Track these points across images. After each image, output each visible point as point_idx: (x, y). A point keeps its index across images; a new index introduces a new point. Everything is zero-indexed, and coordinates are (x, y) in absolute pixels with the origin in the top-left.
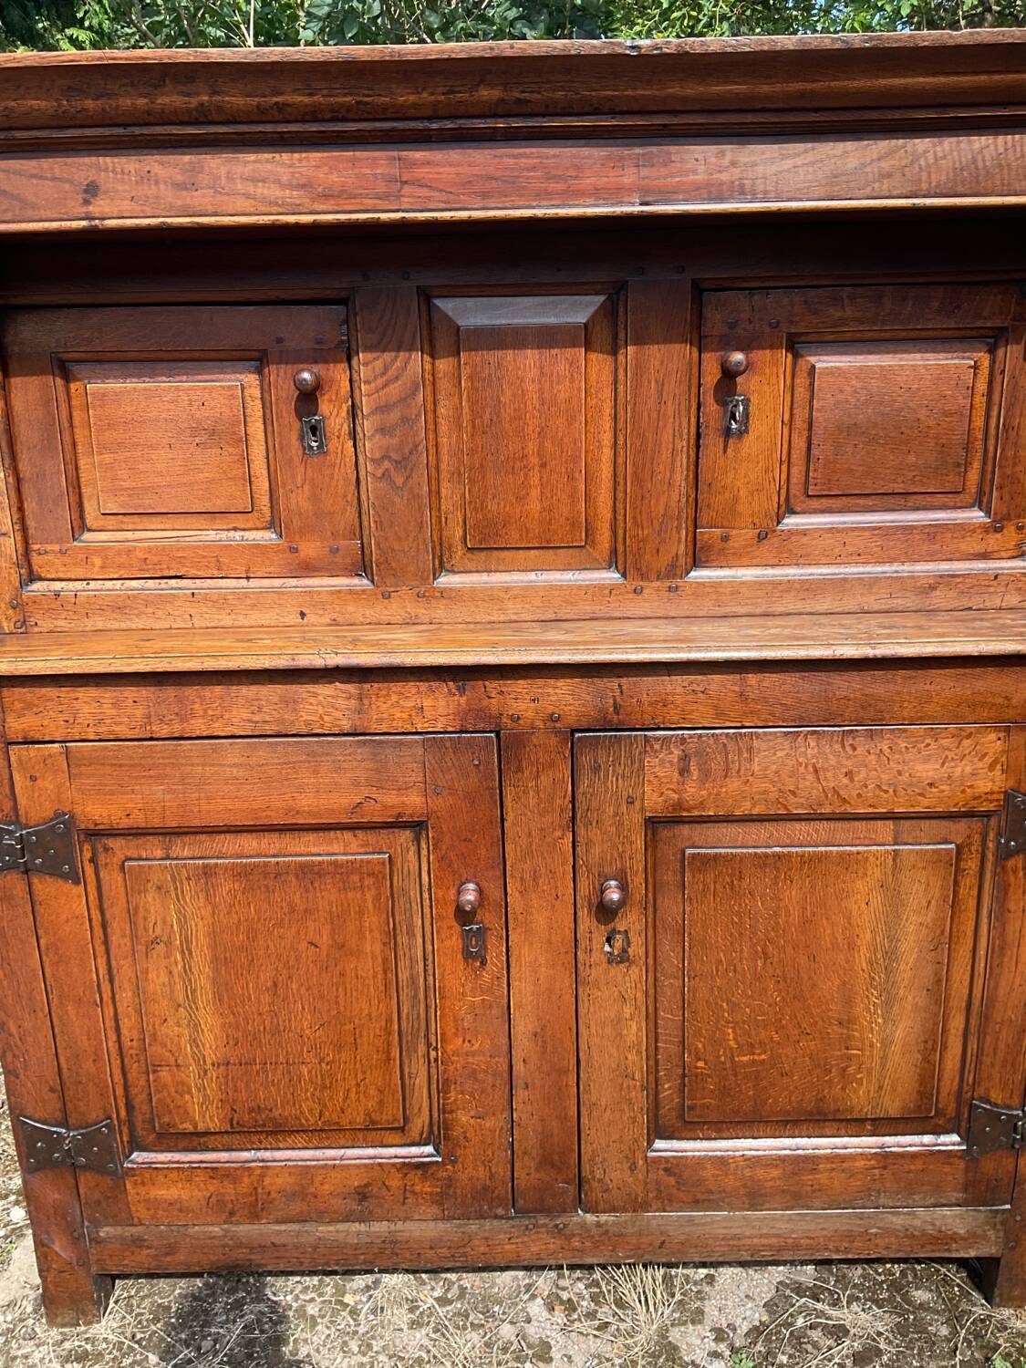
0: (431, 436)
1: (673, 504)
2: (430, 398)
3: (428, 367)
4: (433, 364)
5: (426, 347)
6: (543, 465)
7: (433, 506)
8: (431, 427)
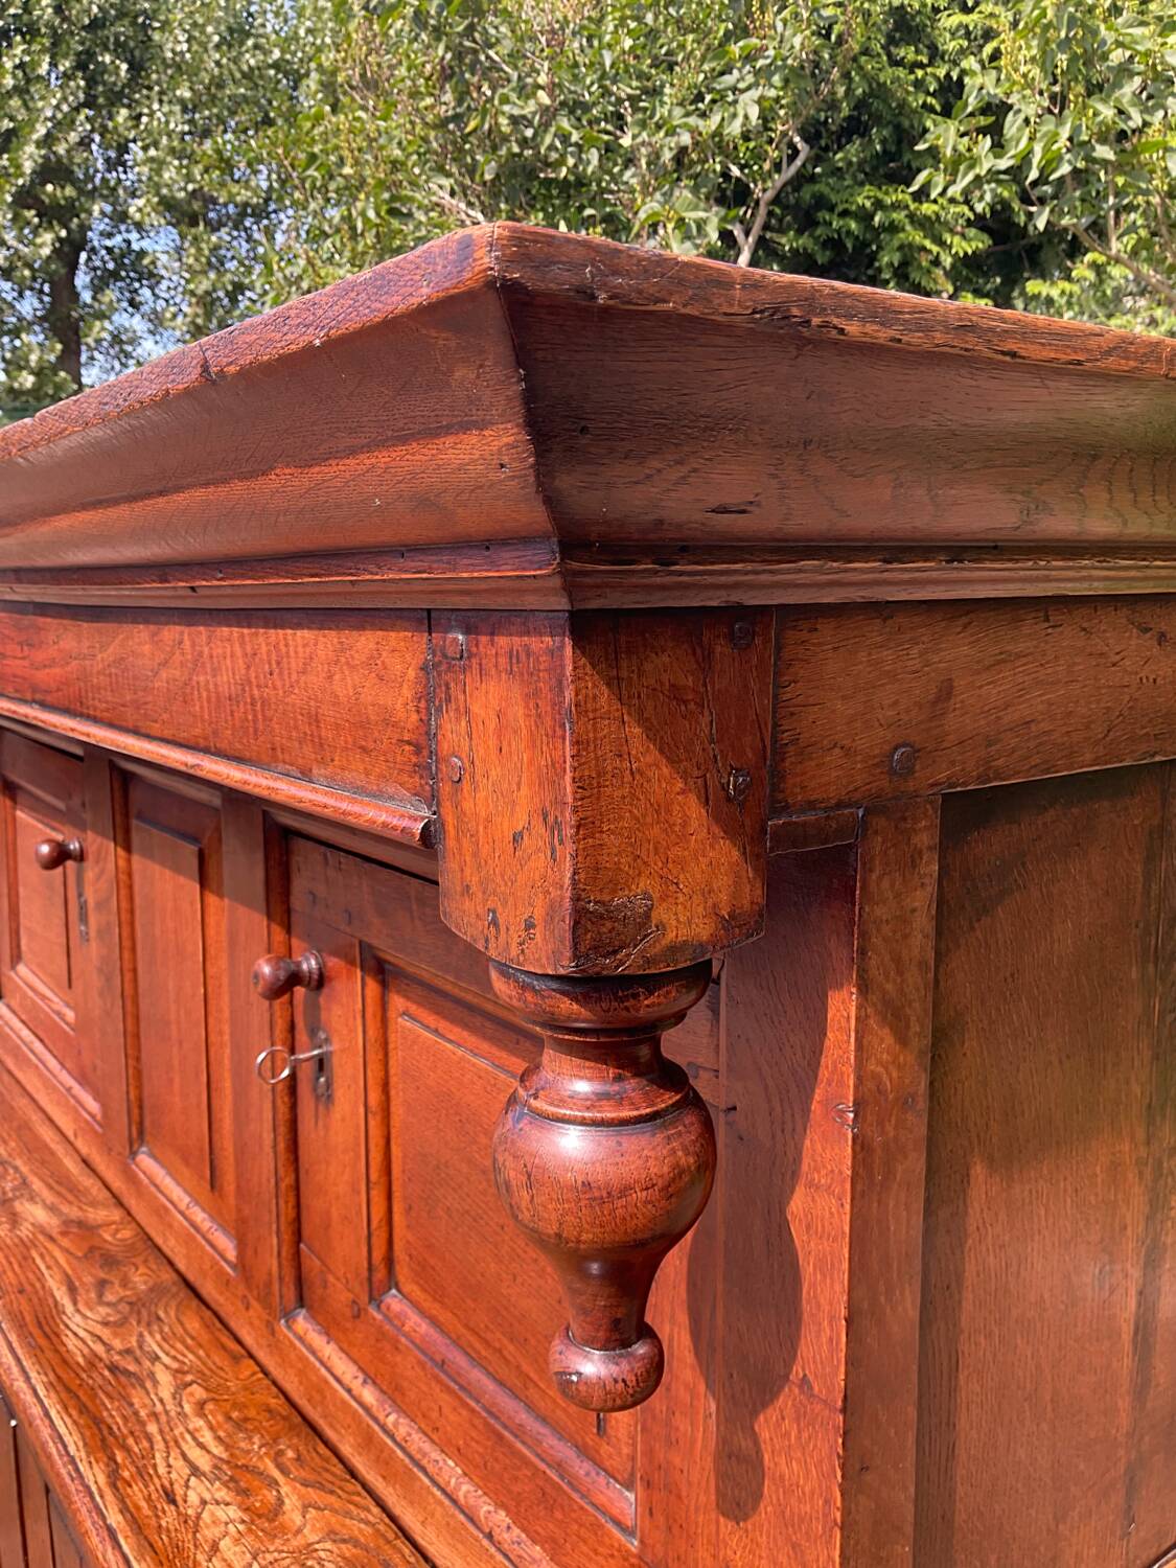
0: (126, 955)
1: (264, 1180)
2: (124, 905)
3: (122, 863)
4: (129, 861)
5: (120, 837)
6: (181, 1044)
7: (130, 1052)
8: (127, 943)
